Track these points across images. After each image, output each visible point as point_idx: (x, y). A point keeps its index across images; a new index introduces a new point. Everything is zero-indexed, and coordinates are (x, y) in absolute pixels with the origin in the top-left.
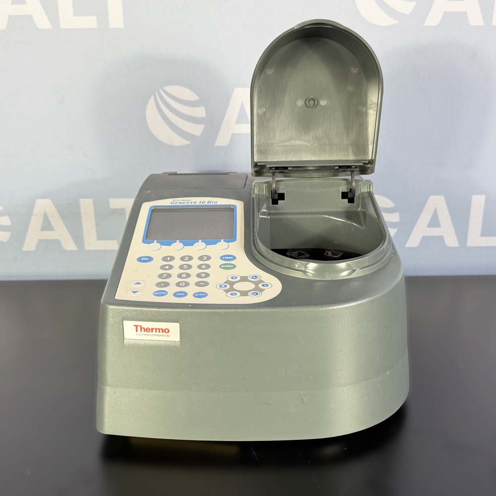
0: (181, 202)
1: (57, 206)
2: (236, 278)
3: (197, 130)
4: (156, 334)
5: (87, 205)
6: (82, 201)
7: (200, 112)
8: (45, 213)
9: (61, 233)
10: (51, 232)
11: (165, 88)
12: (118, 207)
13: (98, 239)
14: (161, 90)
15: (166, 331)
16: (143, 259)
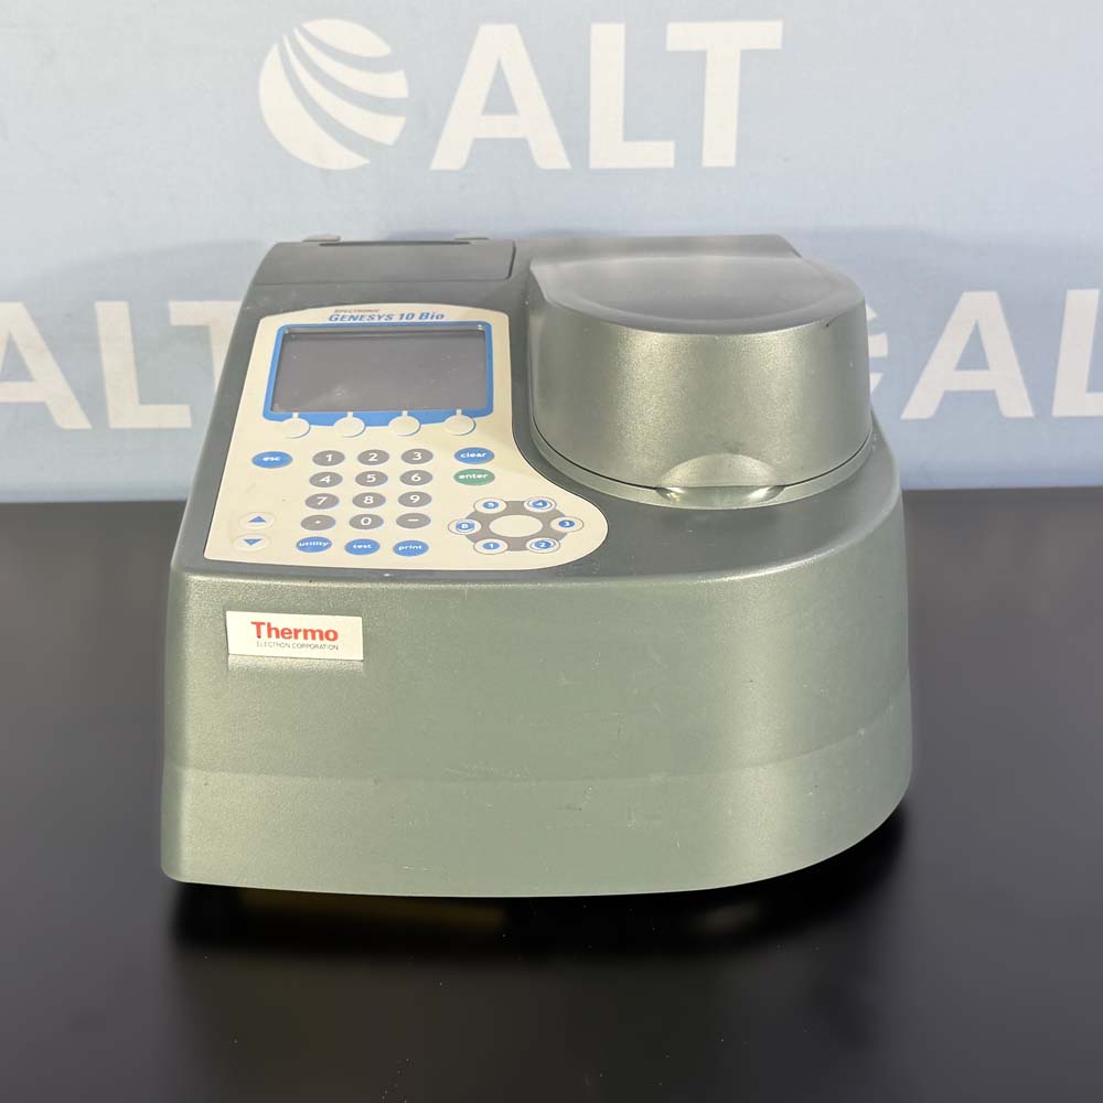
0: (355, 314)
1: (38, 321)
2: (496, 505)
3: (387, 130)
4: (306, 642)
5: (113, 319)
6: (101, 308)
7: (394, 85)
8: (10, 336)
9: (48, 385)
10: (23, 385)
11: (308, 26)
12: (192, 322)
13: (142, 402)
14: (296, 32)
15: (329, 635)
16: (266, 459)
